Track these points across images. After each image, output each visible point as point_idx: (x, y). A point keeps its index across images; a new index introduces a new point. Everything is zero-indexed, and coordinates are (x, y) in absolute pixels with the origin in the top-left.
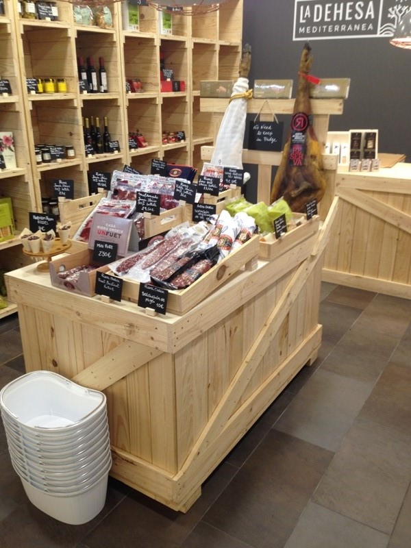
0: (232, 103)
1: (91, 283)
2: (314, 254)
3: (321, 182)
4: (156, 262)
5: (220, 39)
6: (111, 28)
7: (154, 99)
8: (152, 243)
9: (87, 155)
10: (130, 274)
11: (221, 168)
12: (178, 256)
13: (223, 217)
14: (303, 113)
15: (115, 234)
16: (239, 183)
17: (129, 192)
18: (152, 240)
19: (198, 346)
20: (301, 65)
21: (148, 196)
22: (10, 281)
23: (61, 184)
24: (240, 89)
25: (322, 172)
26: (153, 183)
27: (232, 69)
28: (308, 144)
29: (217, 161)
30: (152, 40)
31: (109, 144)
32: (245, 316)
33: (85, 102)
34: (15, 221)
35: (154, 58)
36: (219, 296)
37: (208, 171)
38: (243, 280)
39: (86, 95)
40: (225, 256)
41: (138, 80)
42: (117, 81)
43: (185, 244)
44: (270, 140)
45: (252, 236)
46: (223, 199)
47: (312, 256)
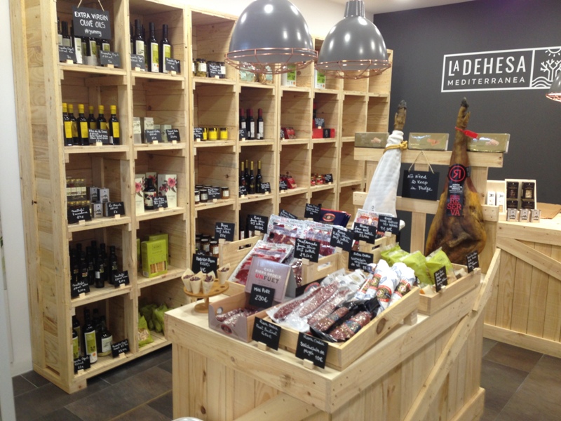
0: (387, 153)
1: (249, 328)
2: (475, 309)
3: (481, 233)
4: (314, 310)
5: (369, 91)
6: (271, 83)
7: (305, 145)
8: (309, 290)
9: (240, 196)
10: (288, 321)
11: (376, 214)
12: (335, 305)
13: (381, 267)
14: (460, 165)
15: (273, 279)
16: (395, 231)
17: (284, 236)
18: (308, 287)
19: (355, 405)
20: (458, 121)
21: (307, 242)
22: (169, 320)
23: (223, 227)
24: (395, 141)
25: (482, 223)
26: (309, 228)
27: (380, 118)
28: (466, 195)
29: (370, 207)
30: (306, 93)
31: (260, 186)
32: (403, 374)
33: (243, 148)
34: (169, 256)
35: (308, 109)
36: (379, 352)
37: (362, 217)
38: (402, 335)
39: (245, 142)
40: (385, 308)
41: (290, 128)
42: (273, 130)
43: (342, 293)
44: (425, 188)
45: (412, 288)
46: (378, 246)
47: (473, 311)
